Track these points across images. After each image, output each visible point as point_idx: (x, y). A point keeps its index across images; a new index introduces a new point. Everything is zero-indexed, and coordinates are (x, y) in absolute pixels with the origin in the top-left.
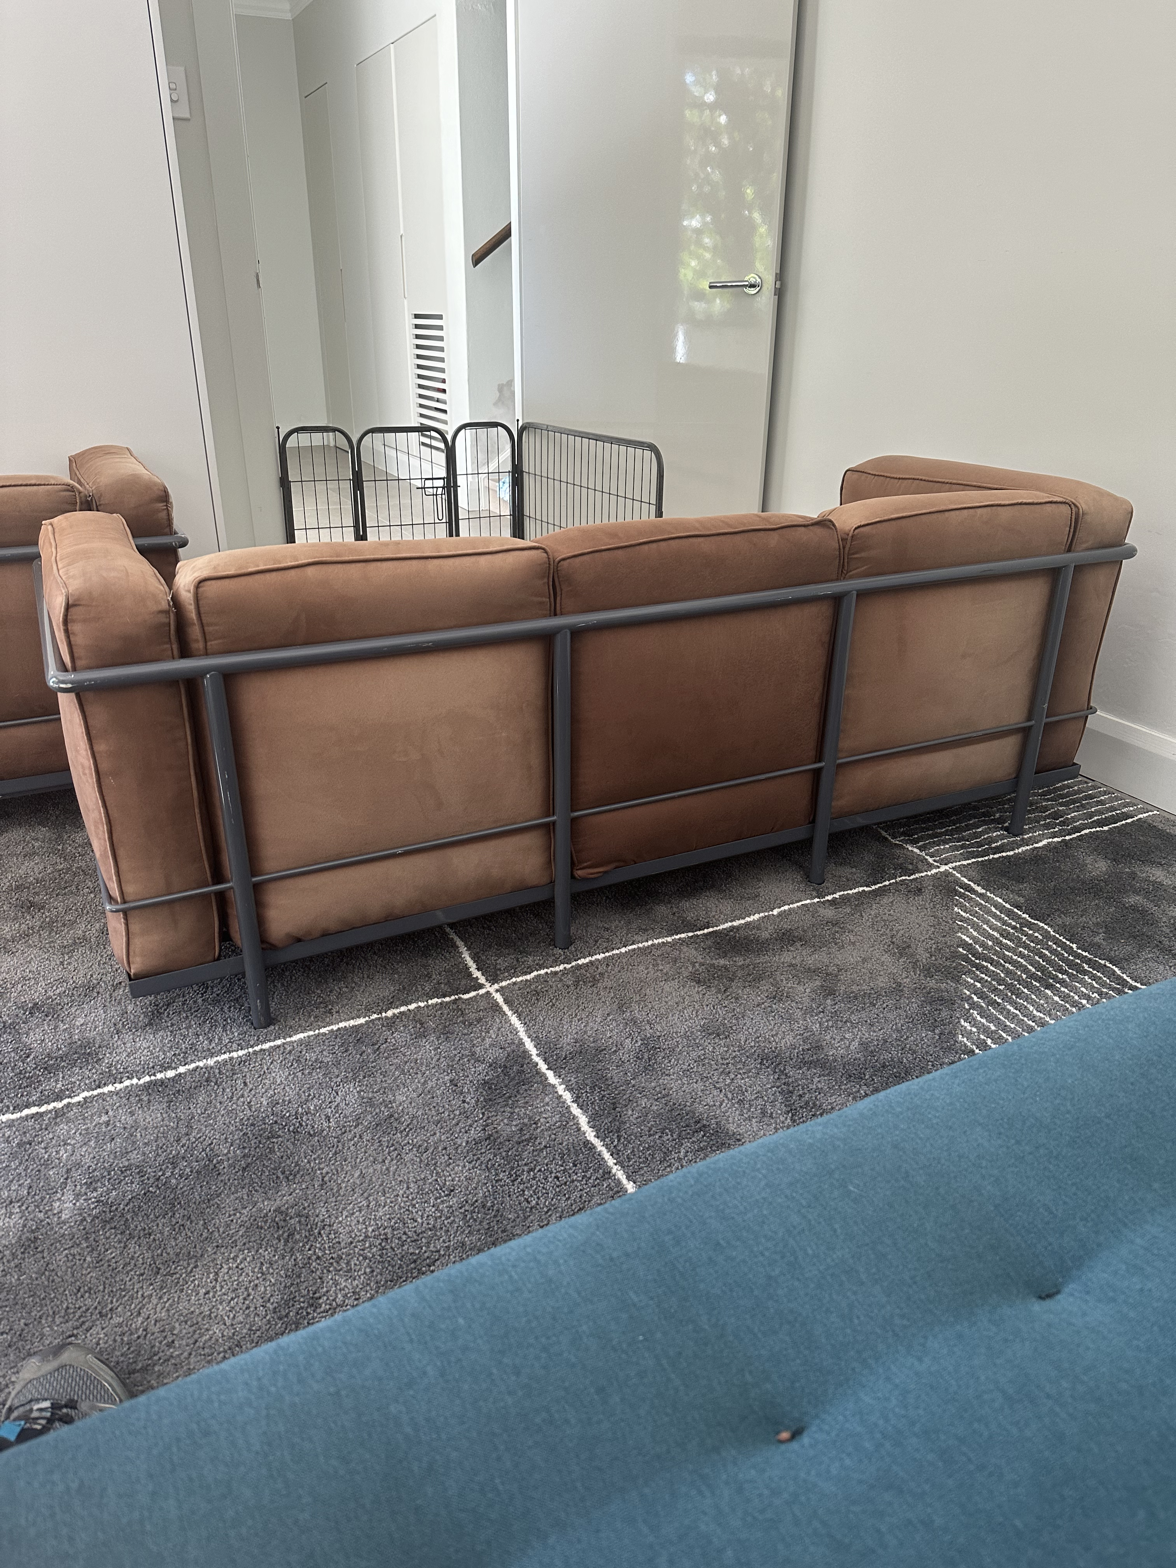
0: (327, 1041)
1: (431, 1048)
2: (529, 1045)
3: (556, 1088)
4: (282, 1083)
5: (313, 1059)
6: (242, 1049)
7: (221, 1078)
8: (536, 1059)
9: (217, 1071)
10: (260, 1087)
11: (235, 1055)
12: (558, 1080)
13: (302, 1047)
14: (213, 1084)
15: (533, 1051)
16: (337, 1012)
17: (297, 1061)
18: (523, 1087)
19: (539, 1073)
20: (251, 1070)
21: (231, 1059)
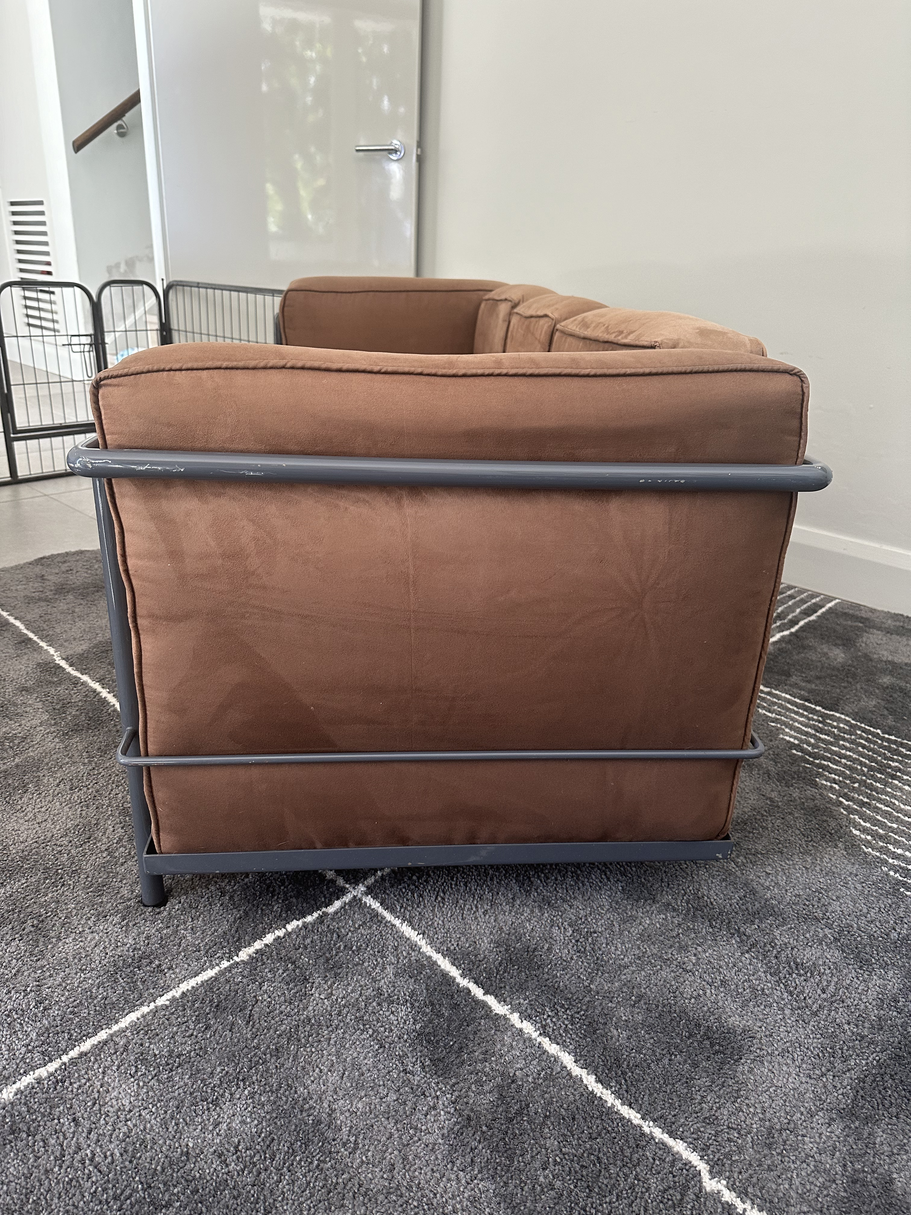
0: (173, 1017)
1: (322, 997)
2: (445, 964)
3: (509, 1019)
4: (134, 1107)
5: (165, 1052)
6: (51, 1061)
7: (33, 1121)
8: (464, 982)
9: (24, 1109)
10: (102, 1122)
11: (42, 1072)
12: (506, 1007)
13: (141, 1036)
14: (24, 1135)
15: (454, 972)
16: (169, 969)
17: (141, 1060)
18: (470, 1029)
19: (477, 1002)
20: (77, 1095)
21: (39, 1081)
